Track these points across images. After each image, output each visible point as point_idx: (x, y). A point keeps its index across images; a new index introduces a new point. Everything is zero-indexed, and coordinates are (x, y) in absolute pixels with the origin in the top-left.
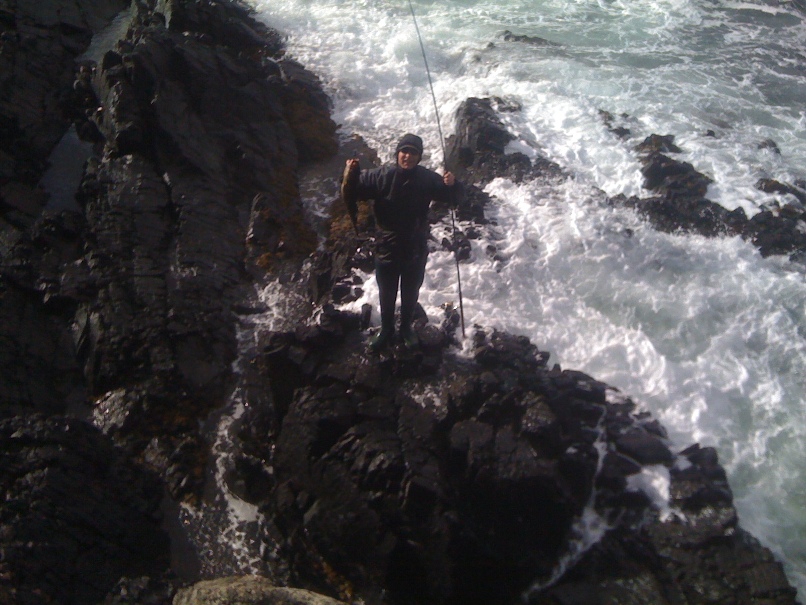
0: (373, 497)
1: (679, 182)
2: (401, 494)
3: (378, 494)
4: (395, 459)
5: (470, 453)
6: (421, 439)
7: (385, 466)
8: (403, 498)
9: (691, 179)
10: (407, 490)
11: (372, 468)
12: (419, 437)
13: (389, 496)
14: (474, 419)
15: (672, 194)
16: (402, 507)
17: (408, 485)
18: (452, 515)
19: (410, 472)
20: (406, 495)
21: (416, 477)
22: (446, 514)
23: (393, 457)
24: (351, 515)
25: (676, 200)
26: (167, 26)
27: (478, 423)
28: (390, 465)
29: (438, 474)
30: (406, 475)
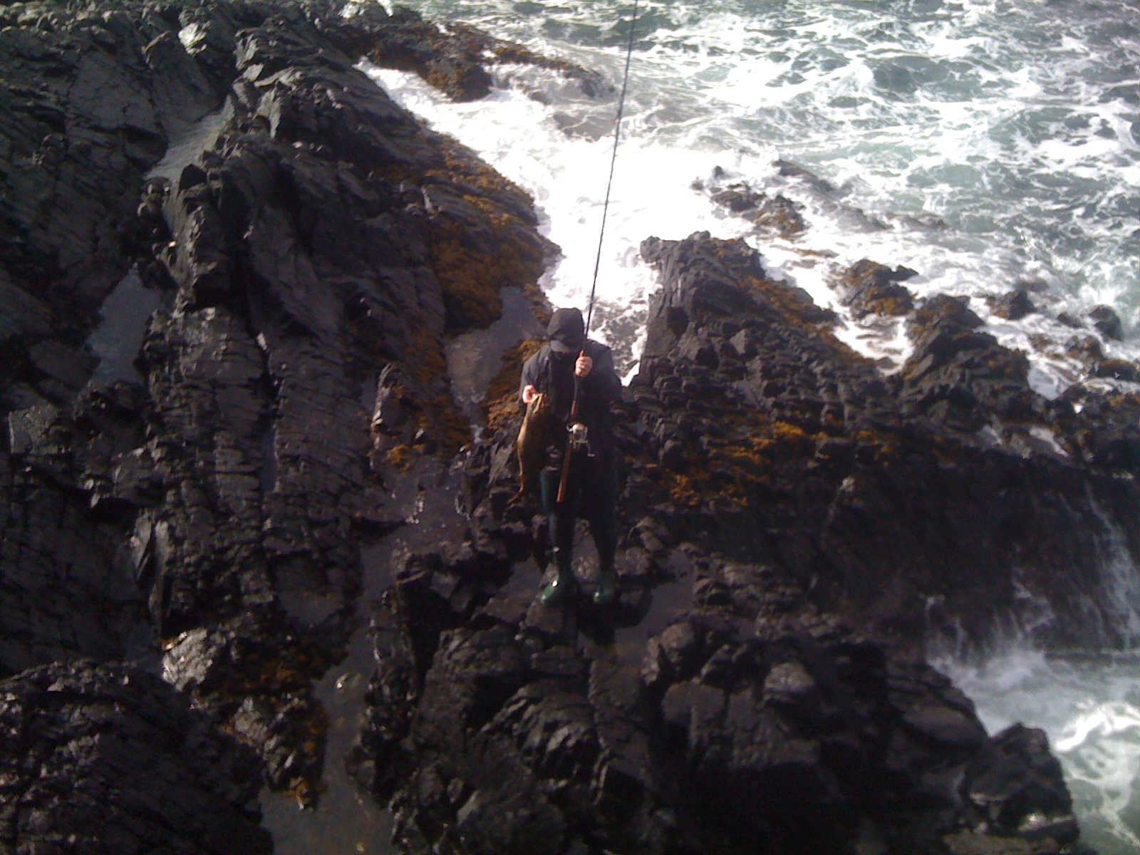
0: (555, 788)
1: (977, 360)
2: (594, 783)
3: (562, 783)
4: (585, 733)
5: (693, 727)
6: (621, 707)
7: (571, 743)
8: (597, 789)
9: (994, 355)
10: (603, 778)
11: (553, 744)
12: (618, 703)
13: (578, 787)
14: (696, 680)
15: (967, 377)
16: (595, 803)
17: (604, 771)
18: (666, 816)
19: (607, 752)
20: (602, 785)
21: (615, 760)
22: (659, 813)
23: (582, 730)
24: (524, 812)
25: (973, 384)
26: (273, 133)
27: (703, 686)
28: (578, 742)
29: (647, 756)
30: (601, 757)
